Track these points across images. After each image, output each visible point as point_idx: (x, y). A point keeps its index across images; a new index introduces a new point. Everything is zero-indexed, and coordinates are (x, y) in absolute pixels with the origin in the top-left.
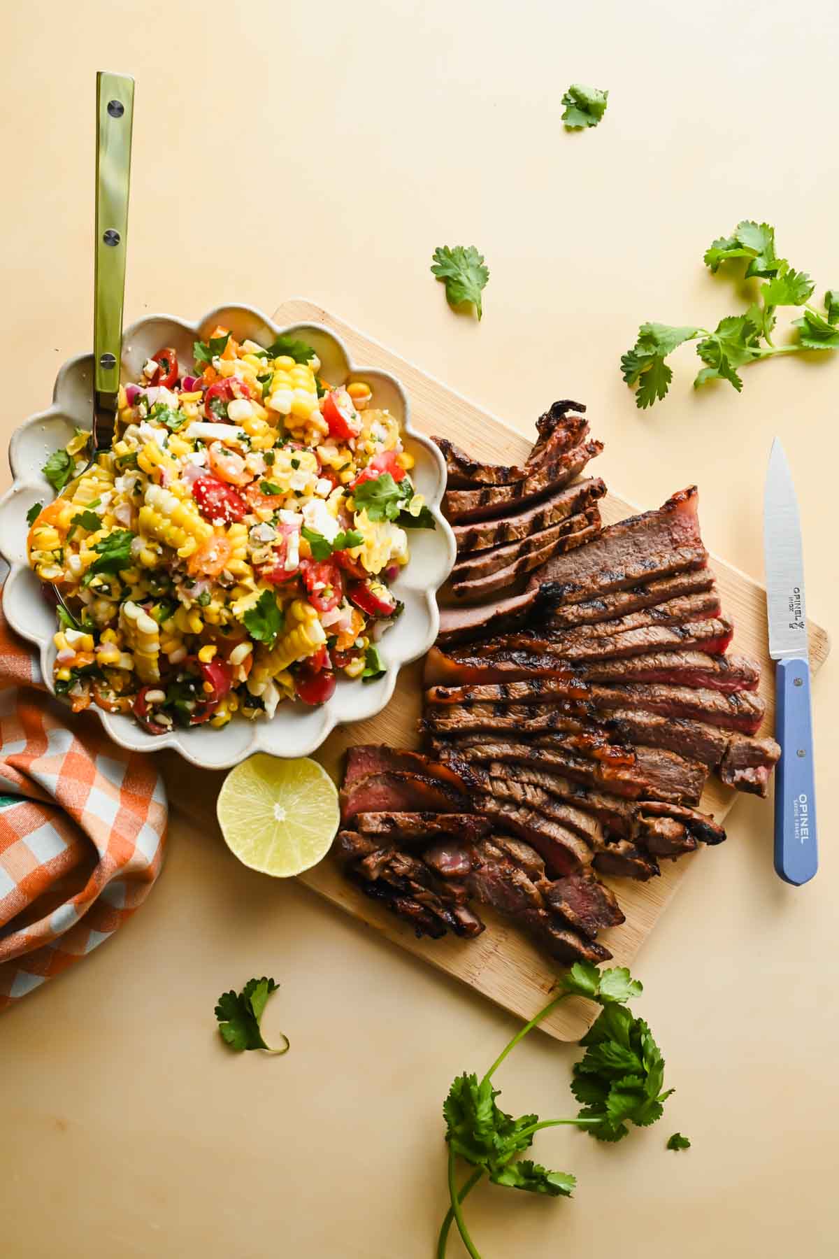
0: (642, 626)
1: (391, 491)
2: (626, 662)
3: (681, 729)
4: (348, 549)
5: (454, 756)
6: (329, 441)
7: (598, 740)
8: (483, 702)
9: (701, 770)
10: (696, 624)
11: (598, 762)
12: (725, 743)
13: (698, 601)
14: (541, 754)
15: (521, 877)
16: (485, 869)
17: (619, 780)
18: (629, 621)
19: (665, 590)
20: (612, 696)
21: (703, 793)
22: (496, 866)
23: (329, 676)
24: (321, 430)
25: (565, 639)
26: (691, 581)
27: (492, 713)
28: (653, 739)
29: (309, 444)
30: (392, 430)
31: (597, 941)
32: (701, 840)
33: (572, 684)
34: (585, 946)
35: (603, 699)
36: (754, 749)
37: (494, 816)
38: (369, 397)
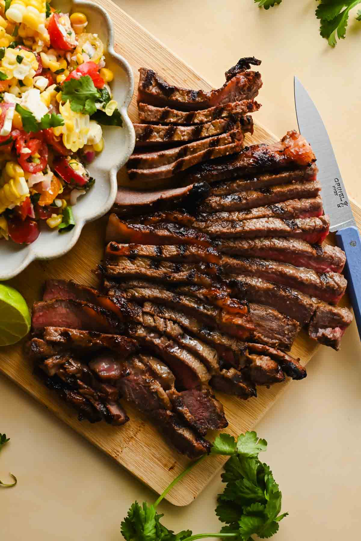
0: (264, 216)
1: (90, 91)
2: (250, 242)
3: (283, 294)
4: (52, 128)
5: (118, 294)
6: (51, 51)
7: (222, 293)
8: (143, 257)
9: (294, 325)
10: (304, 220)
11: (221, 309)
12: (314, 308)
13: (306, 203)
14: (180, 299)
15: (157, 386)
16: (131, 377)
17: (234, 324)
18: (255, 212)
19: (284, 192)
20: (237, 264)
21: (294, 343)
22: (140, 376)
23: (33, 223)
24: (44, 40)
25: (208, 219)
26: (303, 187)
27: (149, 265)
28: (263, 299)
29: (35, 50)
30: (98, 49)
31: (206, 438)
32: (289, 375)
33: (208, 251)
34: (196, 441)
35: (230, 266)
36: (335, 314)
37: (142, 339)
38: (86, 24)
